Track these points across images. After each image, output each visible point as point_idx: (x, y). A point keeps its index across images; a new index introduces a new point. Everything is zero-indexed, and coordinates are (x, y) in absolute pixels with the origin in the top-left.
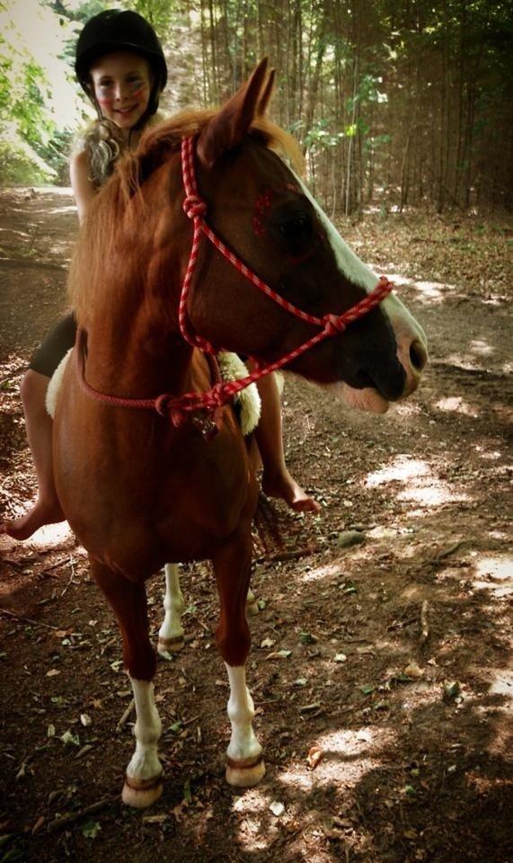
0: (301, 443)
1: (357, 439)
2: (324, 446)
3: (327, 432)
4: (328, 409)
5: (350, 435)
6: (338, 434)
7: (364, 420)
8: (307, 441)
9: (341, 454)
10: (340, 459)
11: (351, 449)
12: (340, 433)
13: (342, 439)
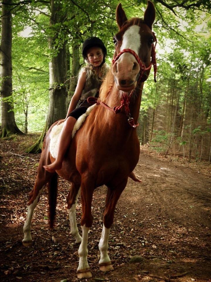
0: (150, 219)
1: (175, 223)
2: (160, 223)
3: (164, 218)
4: (168, 210)
5: (173, 221)
6: (168, 219)
7: (182, 217)
8: (153, 219)
9: (165, 227)
10: (163, 229)
11: (171, 226)
12: (169, 219)
13: (169, 222)
